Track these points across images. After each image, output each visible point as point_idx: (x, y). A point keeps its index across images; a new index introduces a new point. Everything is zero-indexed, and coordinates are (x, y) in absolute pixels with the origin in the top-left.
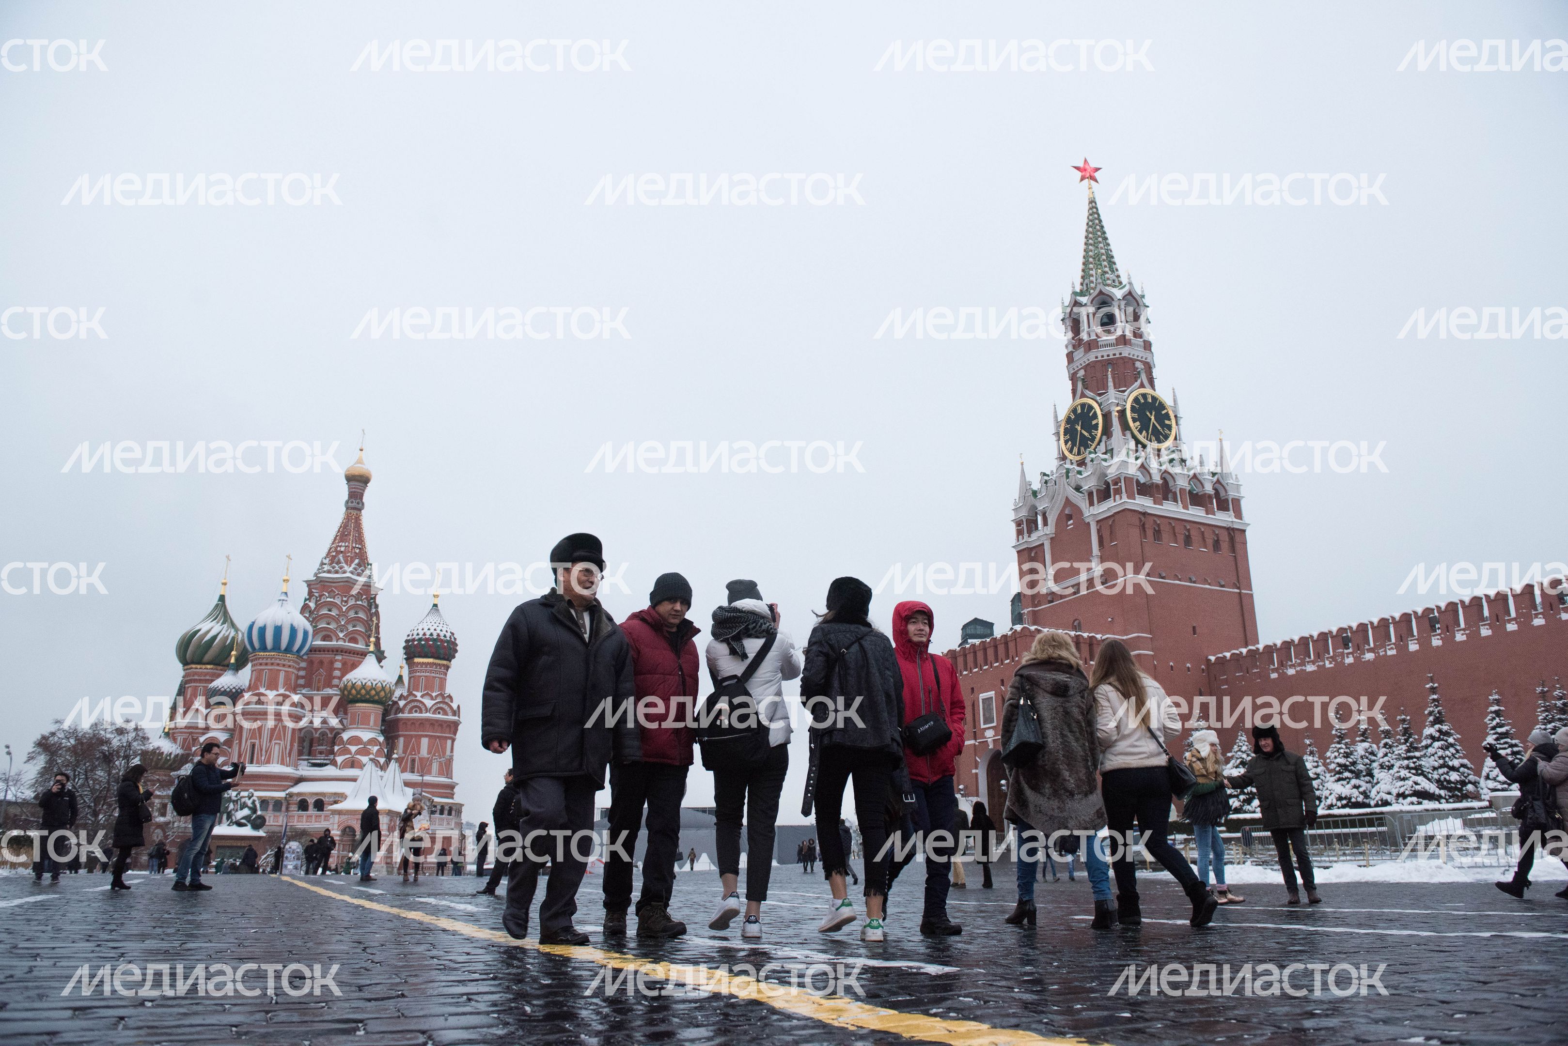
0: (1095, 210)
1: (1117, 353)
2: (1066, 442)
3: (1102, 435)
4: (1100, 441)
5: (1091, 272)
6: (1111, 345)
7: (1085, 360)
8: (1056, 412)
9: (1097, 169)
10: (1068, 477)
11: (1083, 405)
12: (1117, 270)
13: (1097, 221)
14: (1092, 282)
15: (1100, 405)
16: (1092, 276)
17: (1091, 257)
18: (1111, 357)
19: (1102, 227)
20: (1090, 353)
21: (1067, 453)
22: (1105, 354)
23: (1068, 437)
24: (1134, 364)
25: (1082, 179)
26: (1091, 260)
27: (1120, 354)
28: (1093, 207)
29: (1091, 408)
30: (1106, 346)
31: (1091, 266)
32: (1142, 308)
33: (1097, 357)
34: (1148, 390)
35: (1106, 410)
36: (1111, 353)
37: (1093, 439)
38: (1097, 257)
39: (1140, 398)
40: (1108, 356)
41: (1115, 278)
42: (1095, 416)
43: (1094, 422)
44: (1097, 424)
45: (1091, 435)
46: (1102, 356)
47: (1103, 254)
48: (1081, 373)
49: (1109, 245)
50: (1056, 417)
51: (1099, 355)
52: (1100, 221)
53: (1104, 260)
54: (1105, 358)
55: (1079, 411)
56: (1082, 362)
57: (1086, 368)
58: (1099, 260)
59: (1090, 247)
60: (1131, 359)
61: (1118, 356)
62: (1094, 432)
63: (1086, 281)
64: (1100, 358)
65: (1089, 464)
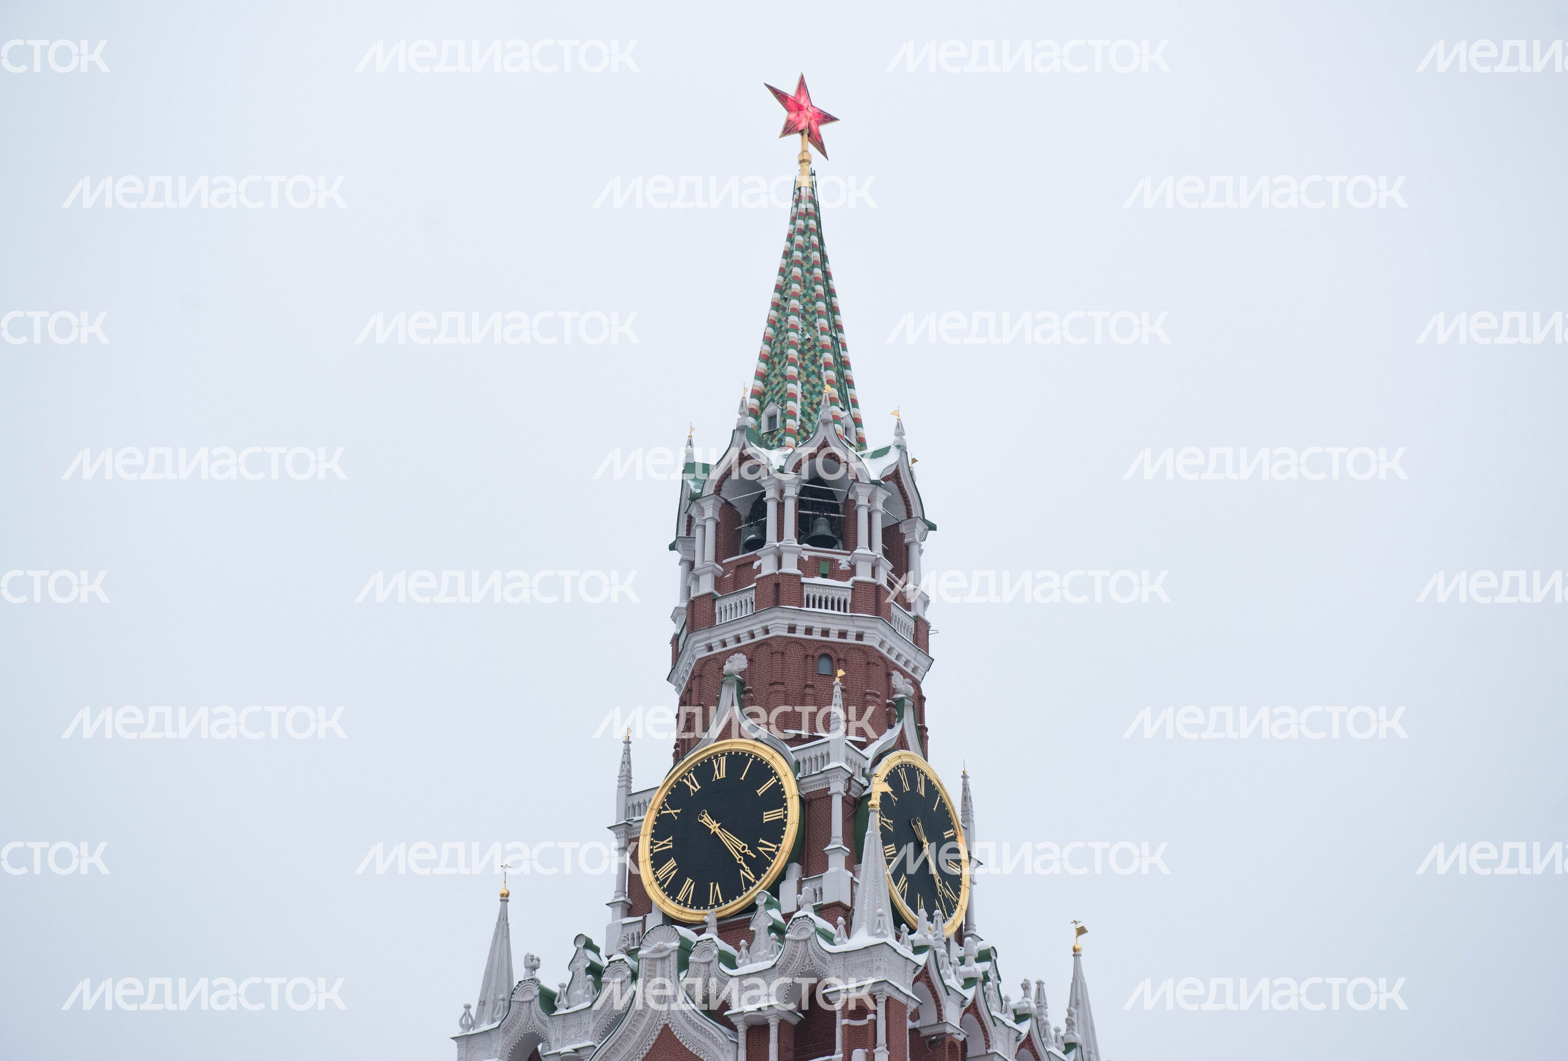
0: (812, 223)
1: (852, 631)
2: (658, 861)
3: (791, 859)
4: (782, 877)
5: (791, 387)
6: (833, 604)
7: (757, 628)
8: (627, 763)
9: (828, 118)
10: (683, 965)
11: (736, 760)
12: (855, 403)
13: (816, 255)
14: (793, 415)
15: (796, 767)
16: (793, 397)
17: (793, 344)
18: (833, 638)
19: (827, 275)
20: (777, 613)
21: (655, 893)
22: (818, 625)
23: (668, 844)
24: (889, 676)
25: (789, 129)
26: (792, 353)
27: (859, 636)
28: (807, 215)
29: (763, 770)
30: (821, 602)
31: (792, 370)
32: (920, 527)
33: (792, 629)
34: (916, 760)
35: (814, 786)
36: (835, 628)
37: (759, 865)
38: (809, 349)
39: (903, 775)
40: (825, 633)
41: (851, 423)
42: (777, 797)
43: (769, 816)
44: (780, 824)
45: (753, 848)
46: (809, 631)
47: (824, 349)
48: (737, 664)
49: (839, 328)
50: (626, 777)
51: (801, 623)
52: (824, 258)
53: (827, 366)
54: (816, 636)
55: (721, 774)
56: (743, 632)
57: (753, 651)
58: (814, 362)
59: (793, 319)
60: (882, 658)
61: (851, 640)
62: (765, 846)
63: (772, 408)
64: (800, 634)
65: (764, 939)
